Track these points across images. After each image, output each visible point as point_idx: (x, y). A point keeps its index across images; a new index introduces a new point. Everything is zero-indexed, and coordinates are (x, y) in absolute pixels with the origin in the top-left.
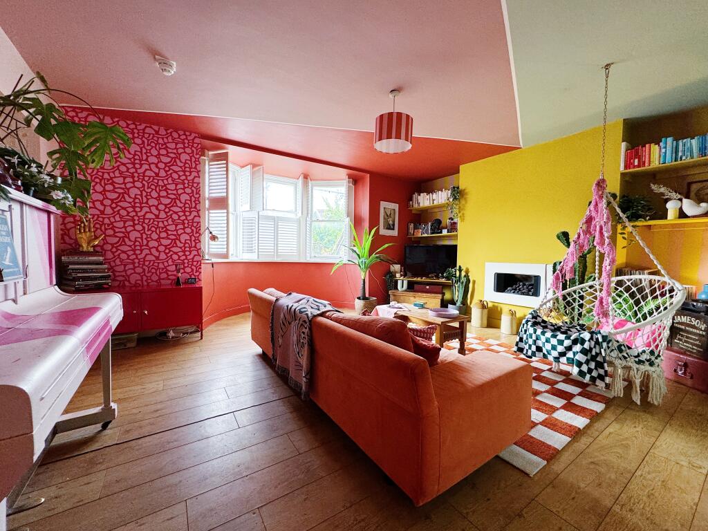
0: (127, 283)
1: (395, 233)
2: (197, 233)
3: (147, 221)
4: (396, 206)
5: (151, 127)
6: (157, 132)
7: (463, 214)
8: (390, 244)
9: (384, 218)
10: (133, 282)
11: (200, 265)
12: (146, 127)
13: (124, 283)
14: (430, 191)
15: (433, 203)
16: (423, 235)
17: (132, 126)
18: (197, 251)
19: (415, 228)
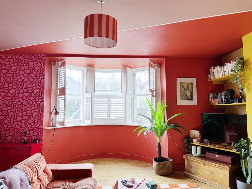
0: (6, 141)
1: (194, 102)
2: (42, 111)
3: (17, 106)
4: (194, 81)
5: (22, 56)
6: (24, 58)
7: (249, 84)
8: (179, 114)
9: (181, 91)
10: (8, 140)
11: (42, 131)
12: (20, 56)
13: (4, 141)
14: (221, 64)
15: (225, 75)
16: (220, 104)
17: (14, 57)
18: (41, 122)
19: (214, 97)
